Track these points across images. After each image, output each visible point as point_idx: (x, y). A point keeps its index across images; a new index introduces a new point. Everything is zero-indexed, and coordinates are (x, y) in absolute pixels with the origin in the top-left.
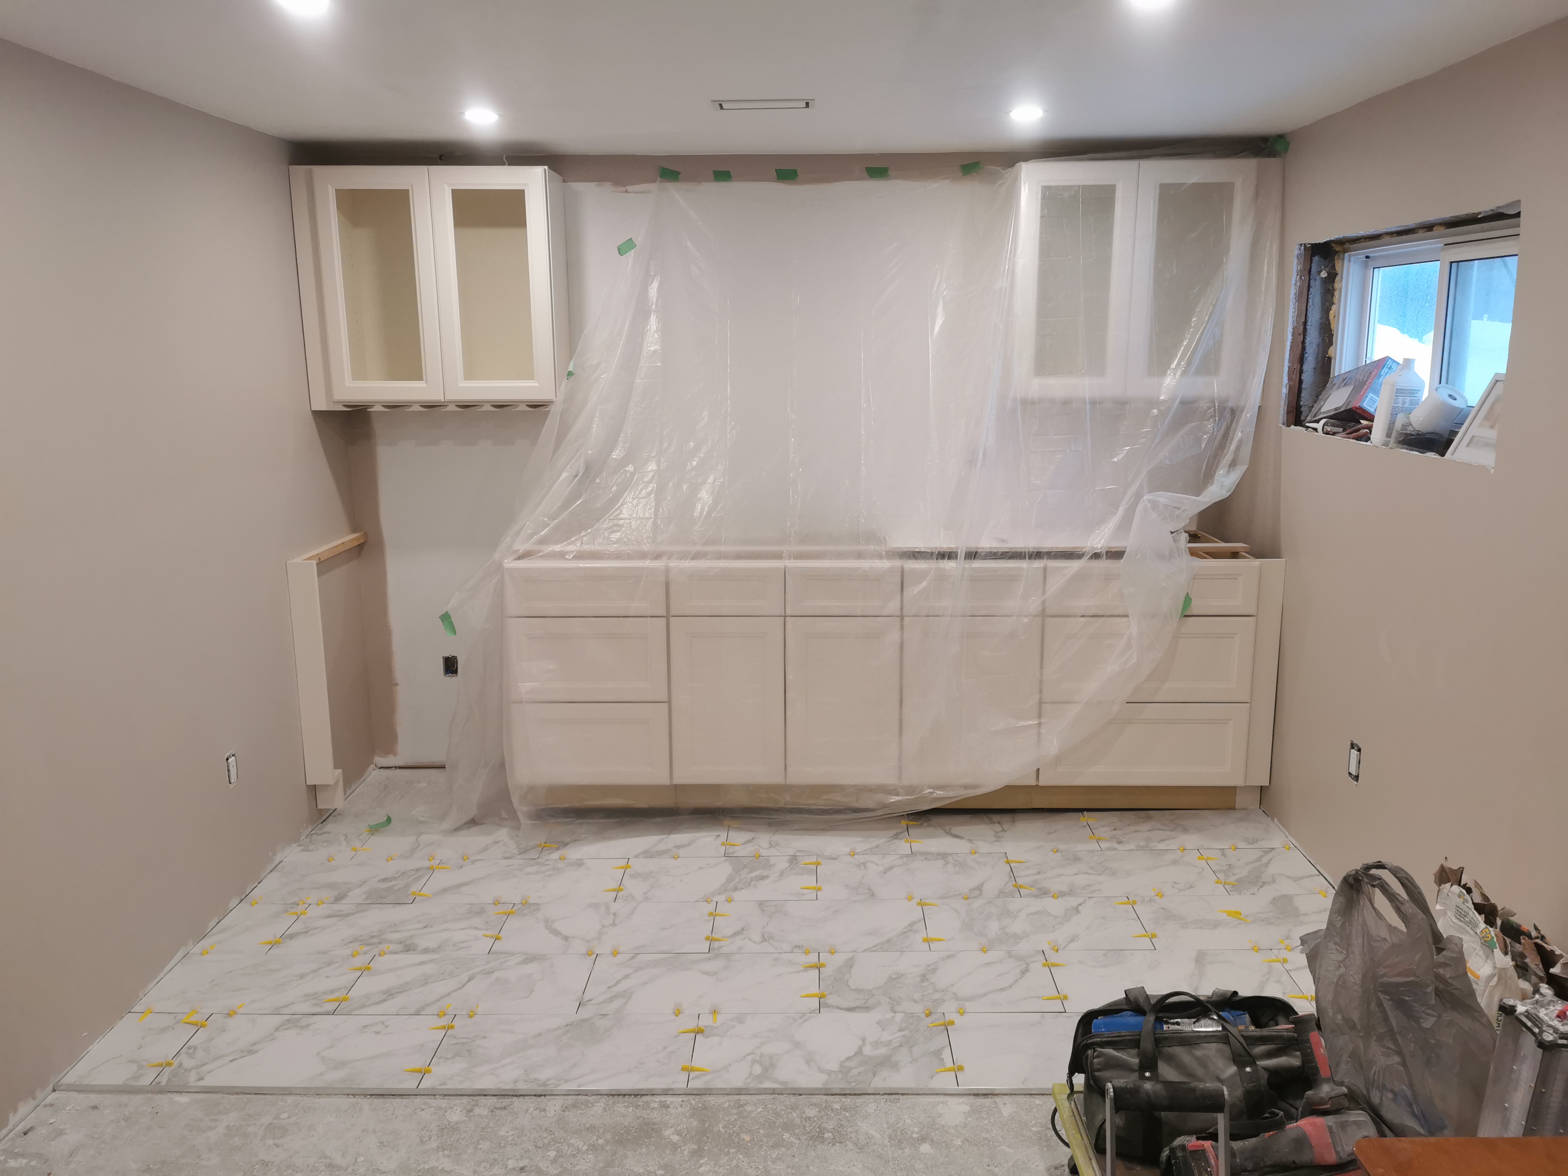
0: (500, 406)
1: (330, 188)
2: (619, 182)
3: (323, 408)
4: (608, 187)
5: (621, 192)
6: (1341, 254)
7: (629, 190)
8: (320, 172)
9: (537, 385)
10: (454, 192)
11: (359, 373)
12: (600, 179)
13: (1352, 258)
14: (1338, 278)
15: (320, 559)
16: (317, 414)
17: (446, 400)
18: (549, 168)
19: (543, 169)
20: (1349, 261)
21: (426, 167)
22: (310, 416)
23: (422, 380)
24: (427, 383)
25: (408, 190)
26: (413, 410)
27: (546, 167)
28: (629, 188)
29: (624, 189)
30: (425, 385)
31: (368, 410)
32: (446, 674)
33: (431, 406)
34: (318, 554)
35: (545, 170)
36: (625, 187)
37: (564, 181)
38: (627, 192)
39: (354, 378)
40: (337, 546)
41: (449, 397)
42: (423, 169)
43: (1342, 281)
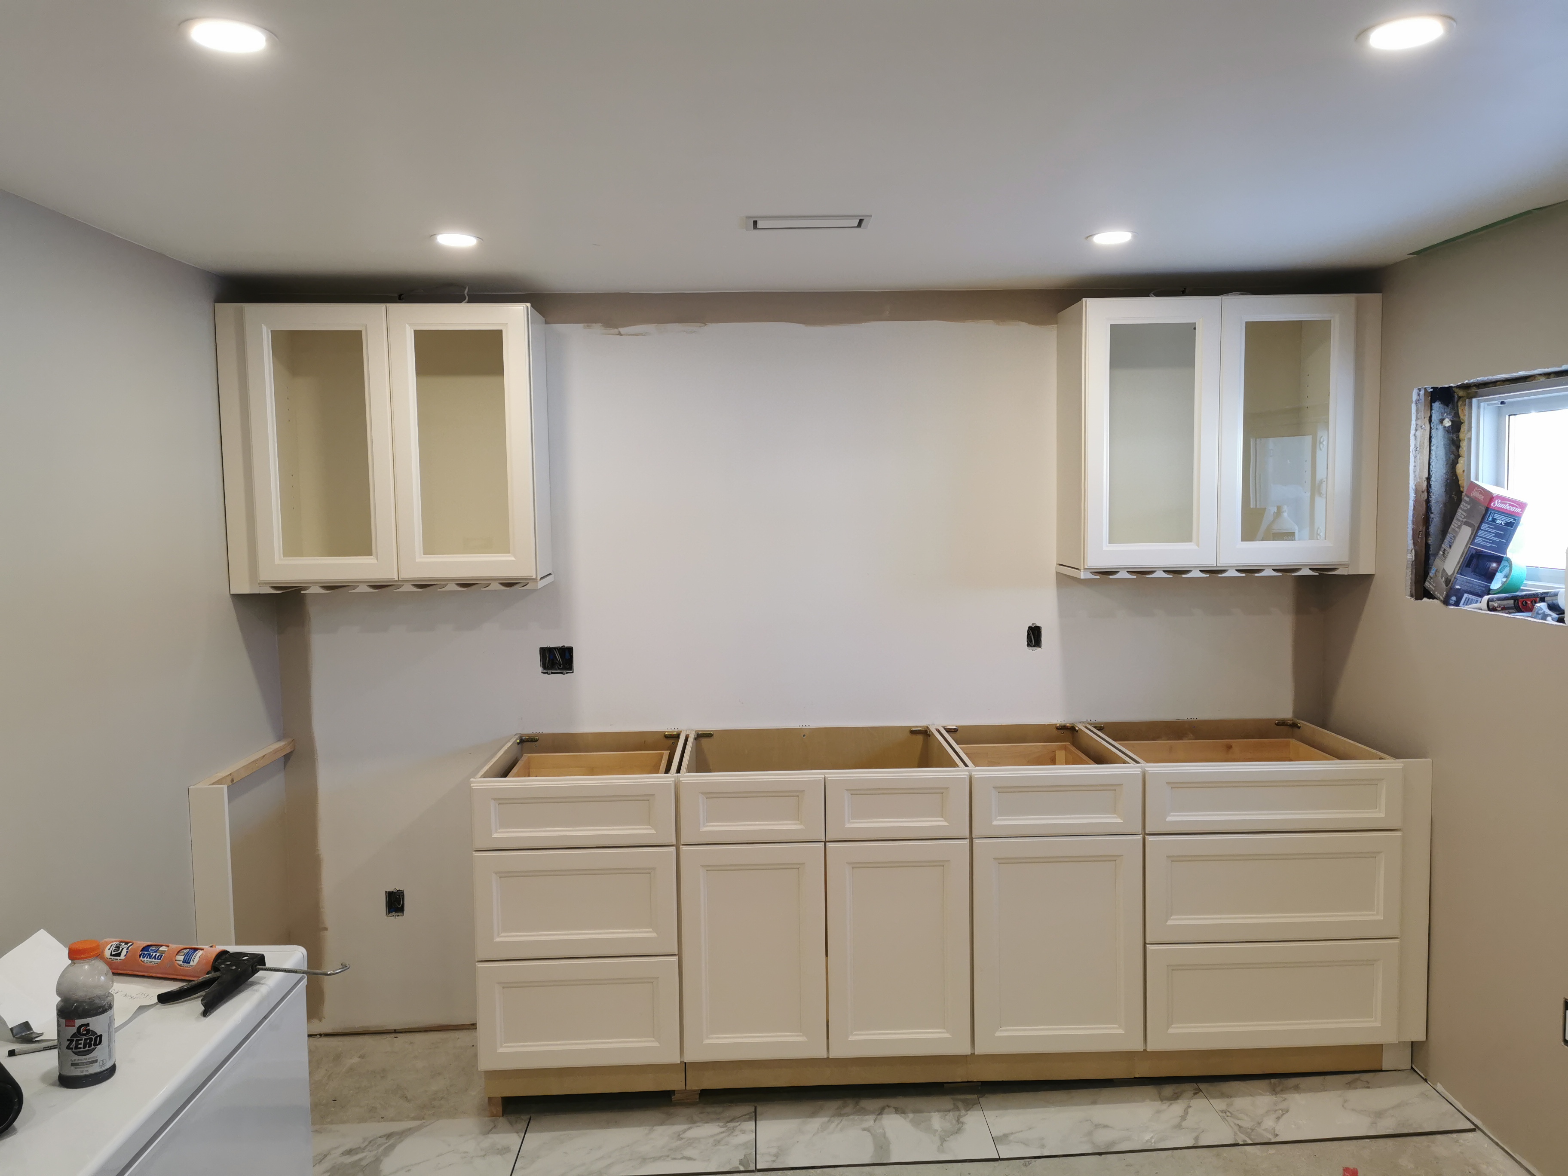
0: (466, 585)
1: (264, 328)
2: (609, 323)
3: (247, 591)
4: (597, 329)
5: (613, 335)
6: (1467, 400)
7: (622, 332)
8: (252, 310)
9: (513, 559)
10: (418, 334)
11: (292, 548)
12: (589, 320)
13: (1482, 404)
14: (1464, 428)
15: (232, 780)
16: (239, 599)
17: (400, 579)
18: (532, 306)
19: (525, 306)
20: (1479, 407)
21: (382, 306)
22: (229, 603)
23: (371, 555)
24: (377, 559)
25: (361, 331)
26: (358, 591)
27: (529, 305)
28: (623, 330)
29: (616, 331)
30: (375, 561)
31: (302, 592)
32: (389, 913)
33: (379, 586)
34: (231, 774)
35: (527, 307)
36: (617, 329)
37: (546, 323)
38: (620, 334)
39: (286, 554)
40: (257, 760)
41: (404, 575)
42: (381, 307)
43: (1471, 430)
